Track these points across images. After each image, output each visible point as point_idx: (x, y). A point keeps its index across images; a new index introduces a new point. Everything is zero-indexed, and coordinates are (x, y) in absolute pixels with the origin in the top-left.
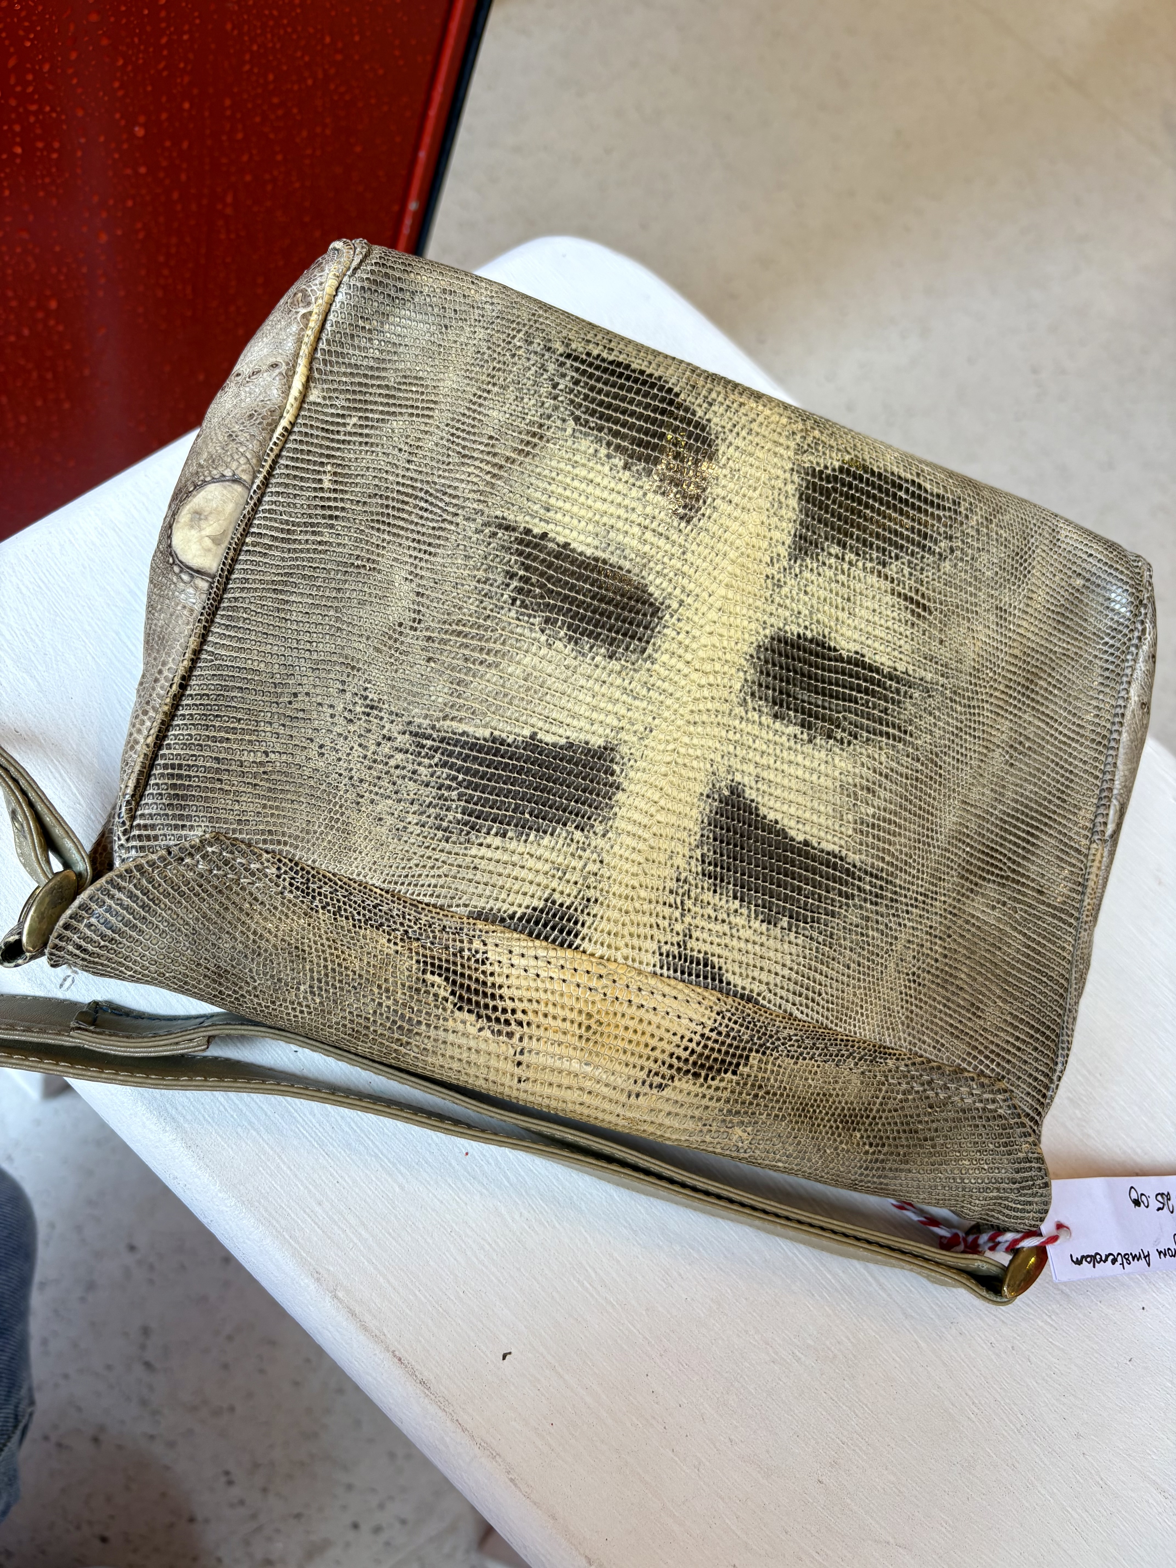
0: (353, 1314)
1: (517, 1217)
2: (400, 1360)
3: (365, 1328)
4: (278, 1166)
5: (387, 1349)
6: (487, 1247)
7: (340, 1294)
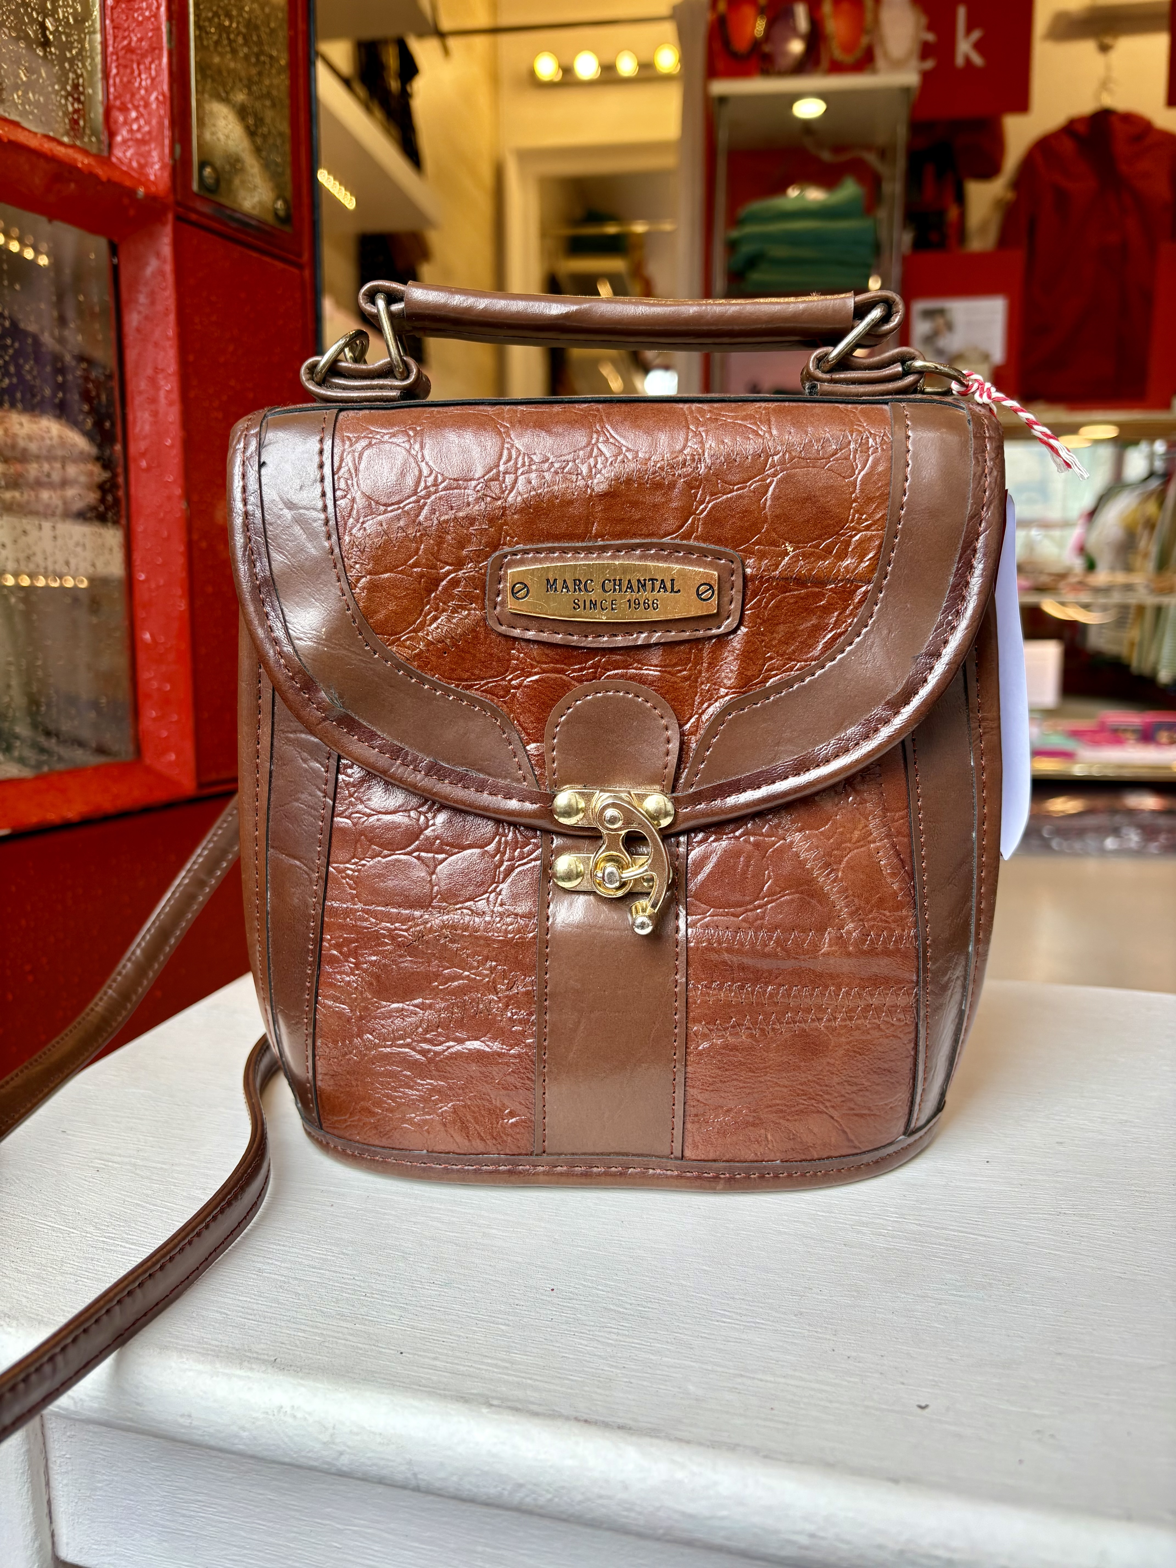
0: (517, 1410)
1: (629, 1306)
2: (586, 1421)
3: (536, 1414)
4: (380, 1352)
5: (567, 1418)
6: (616, 1331)
7: (495, 1402)
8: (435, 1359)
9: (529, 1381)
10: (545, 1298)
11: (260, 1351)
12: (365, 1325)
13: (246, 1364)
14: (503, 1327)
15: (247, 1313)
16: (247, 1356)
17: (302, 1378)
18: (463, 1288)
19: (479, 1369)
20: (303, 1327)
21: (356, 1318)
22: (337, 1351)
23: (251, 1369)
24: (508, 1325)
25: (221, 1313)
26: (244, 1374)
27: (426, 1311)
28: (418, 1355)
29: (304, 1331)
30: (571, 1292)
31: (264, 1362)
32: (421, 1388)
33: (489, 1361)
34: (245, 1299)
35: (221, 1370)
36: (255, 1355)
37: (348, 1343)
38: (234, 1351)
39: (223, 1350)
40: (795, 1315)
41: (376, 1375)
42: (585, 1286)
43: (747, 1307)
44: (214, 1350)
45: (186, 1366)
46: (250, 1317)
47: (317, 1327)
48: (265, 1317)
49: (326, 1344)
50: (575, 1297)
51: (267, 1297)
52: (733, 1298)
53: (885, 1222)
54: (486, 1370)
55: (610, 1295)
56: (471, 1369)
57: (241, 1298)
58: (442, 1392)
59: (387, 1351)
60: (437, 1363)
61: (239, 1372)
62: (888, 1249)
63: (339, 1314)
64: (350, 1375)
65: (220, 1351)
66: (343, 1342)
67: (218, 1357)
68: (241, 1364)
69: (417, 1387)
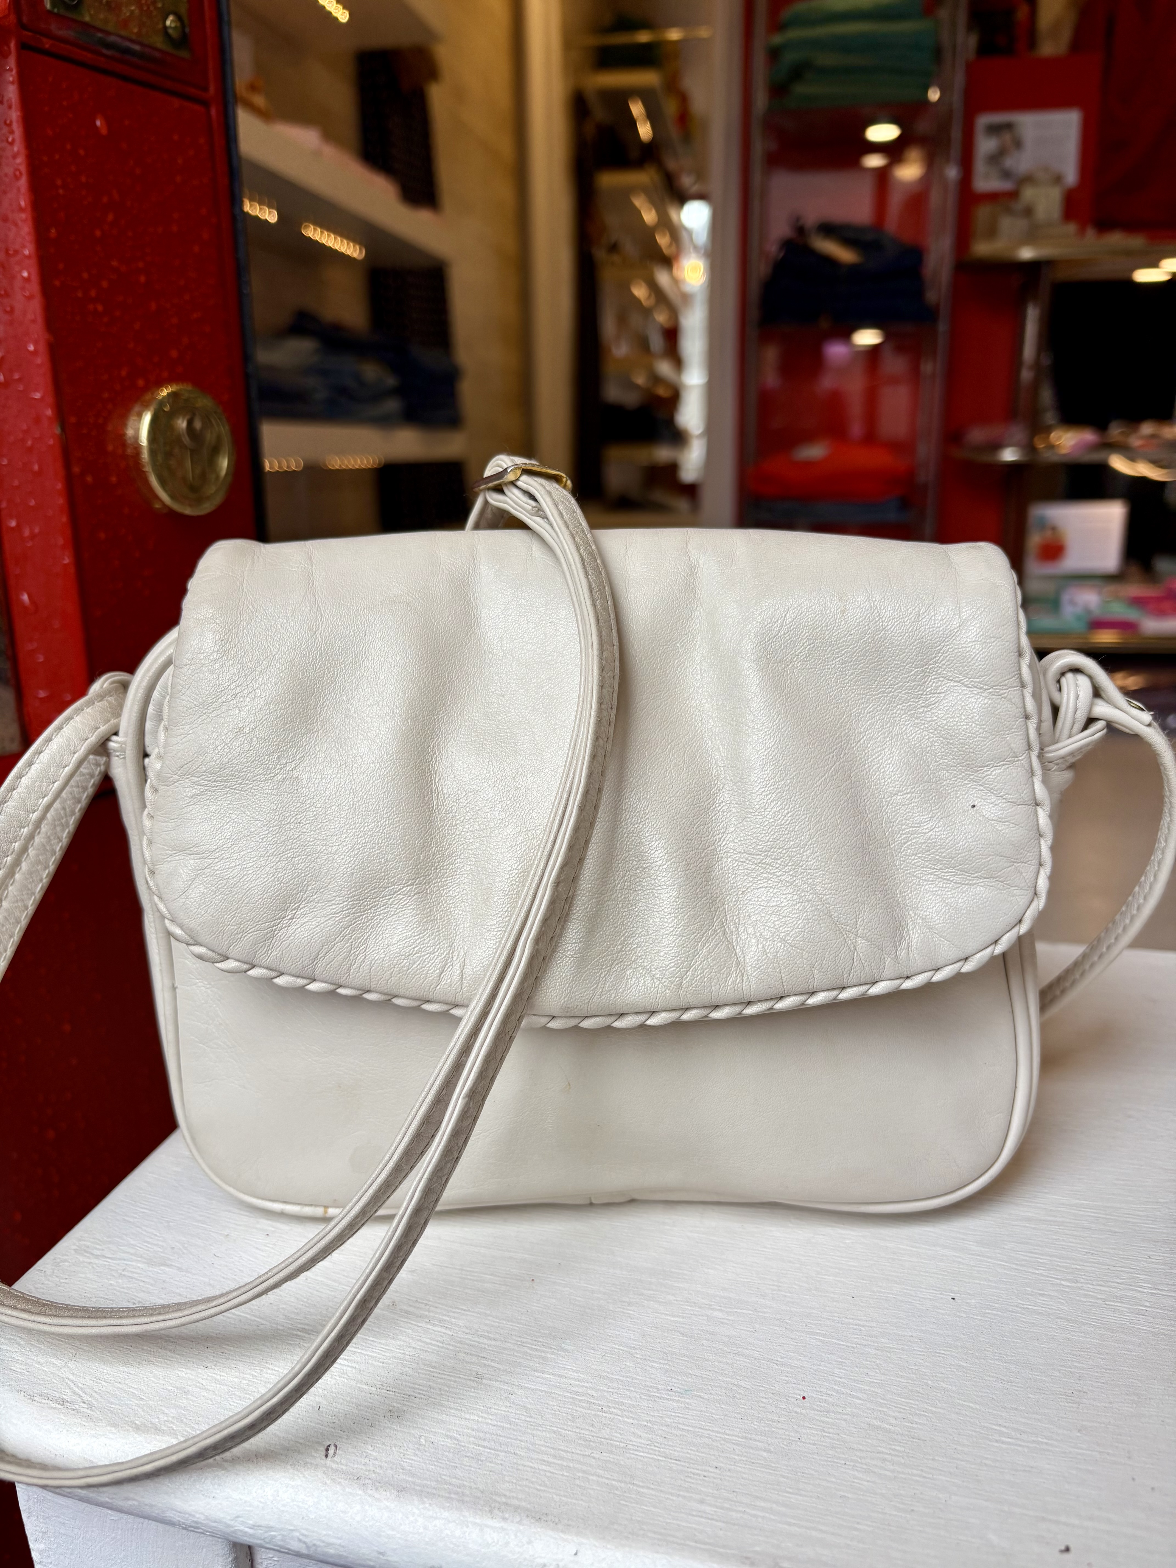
4: (639, 1493)
6: (889, 1457)
8: (702, 1502)
9: (814, 1533)
10: (798, 1410)
11: (508, 1493)
12: (611, 1452)
13: (496, 1511)
14: (765, 1454)
15: (479, 1438)
16: (495, 1501)
17: (562, 1531)
18: (706, 1396)
19: (755, 1516)
20: (545, 1458)
21: (601, 1443)
22: (592, 1492)
23: (504, 1519)
24: (770, 1452)
25: (451, 1438)
26: (498, 1525)
27: (674, 1432)
28: (684, 1497)
29: (549, 1464)
30: (825, 1401)
31: (517, 1509)
32: (699, 1545)
33: (763, 1504)
34: (472, 1417)
35: (471, 1519)
36: (504, 1500)
37: (600, 1479)
38: (479, 1494)
39: (467, 1492)
40: (1079, 1431)
41: (645, 1527)
42: (837, 1392)
43: (1023, 1420)
44: (457, 1493)
45: (430, 1513)
46: (486, 1444)
47: (561, 1458)
48: (501, 1445)
49: (578, 1482)
50: (832, 1408)
51: (496, 1415)
52: (1005, 1408)
53: (1139, 1295)
54: (763, 1517)
55: (869, 1405)
56: (746, 1516)
57: (467, 1416)
58: (721, 1550)
59: (645, 1491)
60: (708, 1509)
61: (490, 1522)
62: (1153, 1333)
63: (580, 1438)
64: (616, 1527)
65: (463, 1494)
66: (594, 1478)
67: (463, 1502)
68: (491, 1512)
69: (693, 1544)
